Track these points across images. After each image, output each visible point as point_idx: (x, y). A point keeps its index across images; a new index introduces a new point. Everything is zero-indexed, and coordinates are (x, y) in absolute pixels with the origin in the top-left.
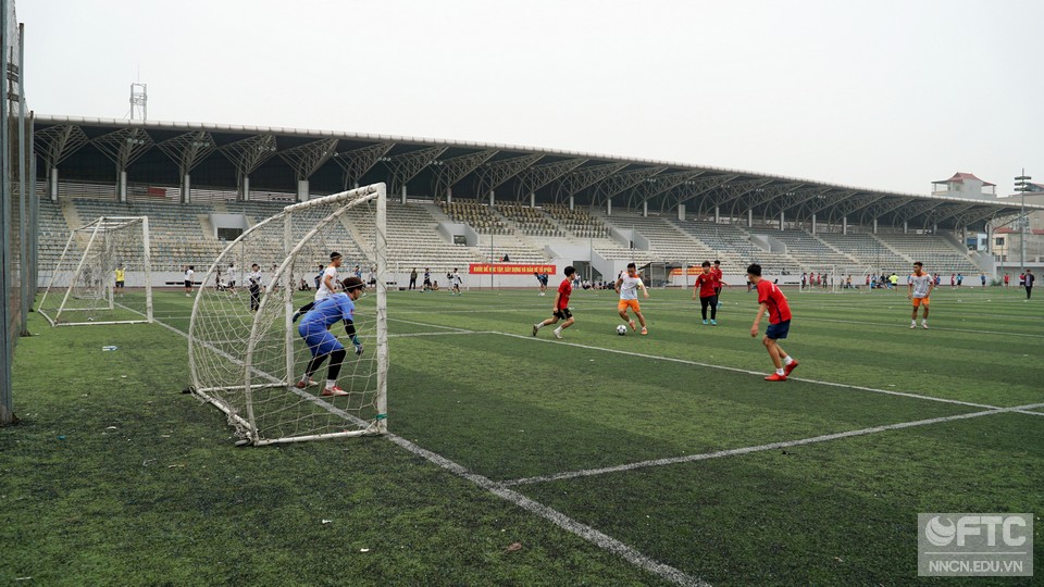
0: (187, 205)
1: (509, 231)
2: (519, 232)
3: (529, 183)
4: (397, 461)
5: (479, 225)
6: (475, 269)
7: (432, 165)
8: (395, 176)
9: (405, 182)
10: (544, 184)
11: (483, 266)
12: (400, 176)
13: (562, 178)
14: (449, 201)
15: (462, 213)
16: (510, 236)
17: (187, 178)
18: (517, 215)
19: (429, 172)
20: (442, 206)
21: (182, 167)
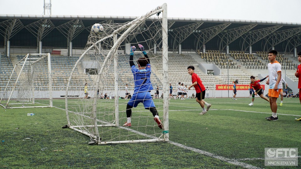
0: (71, 57)
1: (237, 67)
2: (243, 67)
3: (248, 41)
4: (175, 151)
5: (221, 64)
6: (219, 87)
7: (195, 33)
8: (175, 40)
9: (180, 42)
10: (257, 40)
11: (223, 85)
12: (178, 39)
13: (268, 37)
14: (204, 51)
15: (211, 58)
16: (238, 69)
17: (71, 44)
18: (242, 58)
19: (193, 37)
20: (200, 54)
21: (68, 39)
